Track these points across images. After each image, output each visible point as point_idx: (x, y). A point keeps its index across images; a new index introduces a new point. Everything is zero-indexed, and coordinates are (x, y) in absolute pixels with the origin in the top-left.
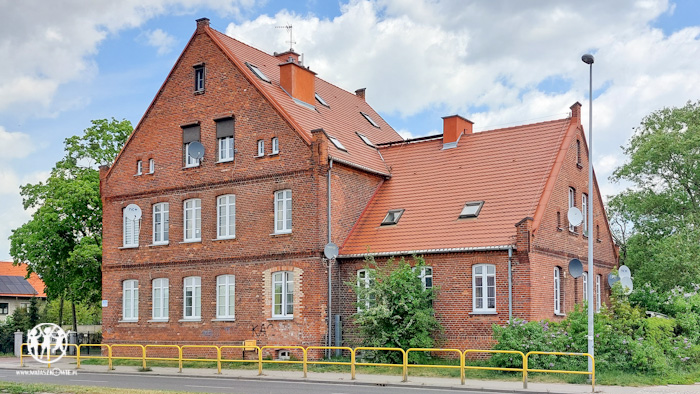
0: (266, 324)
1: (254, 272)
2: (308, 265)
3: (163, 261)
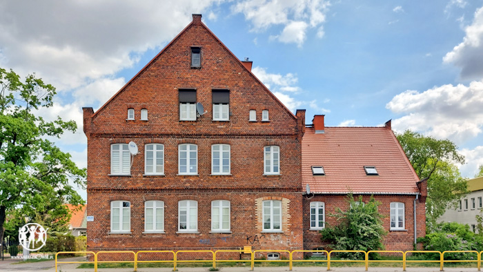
0: (259, 235)
1: (248, 199)
2: (294, 197)
3: (158, 188)
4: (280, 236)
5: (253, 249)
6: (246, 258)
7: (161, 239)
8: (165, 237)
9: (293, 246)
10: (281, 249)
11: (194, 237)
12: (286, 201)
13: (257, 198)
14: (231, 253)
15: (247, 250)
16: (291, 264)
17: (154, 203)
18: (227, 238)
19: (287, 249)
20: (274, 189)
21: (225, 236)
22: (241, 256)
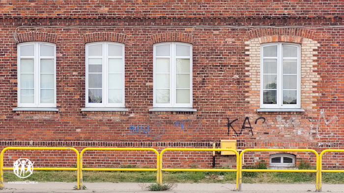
0: (252, 117)
1: (230, 41)
2: (327, 36)
3: (45, 15)
4: (296, 120)
5: (239, 145)
6: (225, 164)
7: (50, 123)
8: (58, 117)
9: (323, 140)
10: (297, 145)
11: (117, 119)
12: (310, 45)
13: (250, 38)
14: (195, 153)
15: (228, 147)
16: (319, 177)
17: (37, 46)
18: (187, 122)
19: (312, 146)
20: (285, 20)
21: (182, 117)
22: (216, 159)
